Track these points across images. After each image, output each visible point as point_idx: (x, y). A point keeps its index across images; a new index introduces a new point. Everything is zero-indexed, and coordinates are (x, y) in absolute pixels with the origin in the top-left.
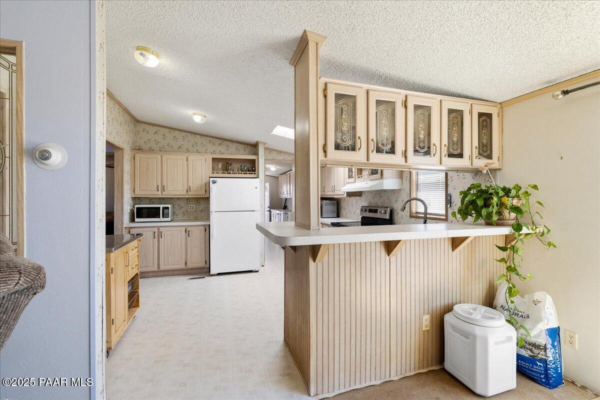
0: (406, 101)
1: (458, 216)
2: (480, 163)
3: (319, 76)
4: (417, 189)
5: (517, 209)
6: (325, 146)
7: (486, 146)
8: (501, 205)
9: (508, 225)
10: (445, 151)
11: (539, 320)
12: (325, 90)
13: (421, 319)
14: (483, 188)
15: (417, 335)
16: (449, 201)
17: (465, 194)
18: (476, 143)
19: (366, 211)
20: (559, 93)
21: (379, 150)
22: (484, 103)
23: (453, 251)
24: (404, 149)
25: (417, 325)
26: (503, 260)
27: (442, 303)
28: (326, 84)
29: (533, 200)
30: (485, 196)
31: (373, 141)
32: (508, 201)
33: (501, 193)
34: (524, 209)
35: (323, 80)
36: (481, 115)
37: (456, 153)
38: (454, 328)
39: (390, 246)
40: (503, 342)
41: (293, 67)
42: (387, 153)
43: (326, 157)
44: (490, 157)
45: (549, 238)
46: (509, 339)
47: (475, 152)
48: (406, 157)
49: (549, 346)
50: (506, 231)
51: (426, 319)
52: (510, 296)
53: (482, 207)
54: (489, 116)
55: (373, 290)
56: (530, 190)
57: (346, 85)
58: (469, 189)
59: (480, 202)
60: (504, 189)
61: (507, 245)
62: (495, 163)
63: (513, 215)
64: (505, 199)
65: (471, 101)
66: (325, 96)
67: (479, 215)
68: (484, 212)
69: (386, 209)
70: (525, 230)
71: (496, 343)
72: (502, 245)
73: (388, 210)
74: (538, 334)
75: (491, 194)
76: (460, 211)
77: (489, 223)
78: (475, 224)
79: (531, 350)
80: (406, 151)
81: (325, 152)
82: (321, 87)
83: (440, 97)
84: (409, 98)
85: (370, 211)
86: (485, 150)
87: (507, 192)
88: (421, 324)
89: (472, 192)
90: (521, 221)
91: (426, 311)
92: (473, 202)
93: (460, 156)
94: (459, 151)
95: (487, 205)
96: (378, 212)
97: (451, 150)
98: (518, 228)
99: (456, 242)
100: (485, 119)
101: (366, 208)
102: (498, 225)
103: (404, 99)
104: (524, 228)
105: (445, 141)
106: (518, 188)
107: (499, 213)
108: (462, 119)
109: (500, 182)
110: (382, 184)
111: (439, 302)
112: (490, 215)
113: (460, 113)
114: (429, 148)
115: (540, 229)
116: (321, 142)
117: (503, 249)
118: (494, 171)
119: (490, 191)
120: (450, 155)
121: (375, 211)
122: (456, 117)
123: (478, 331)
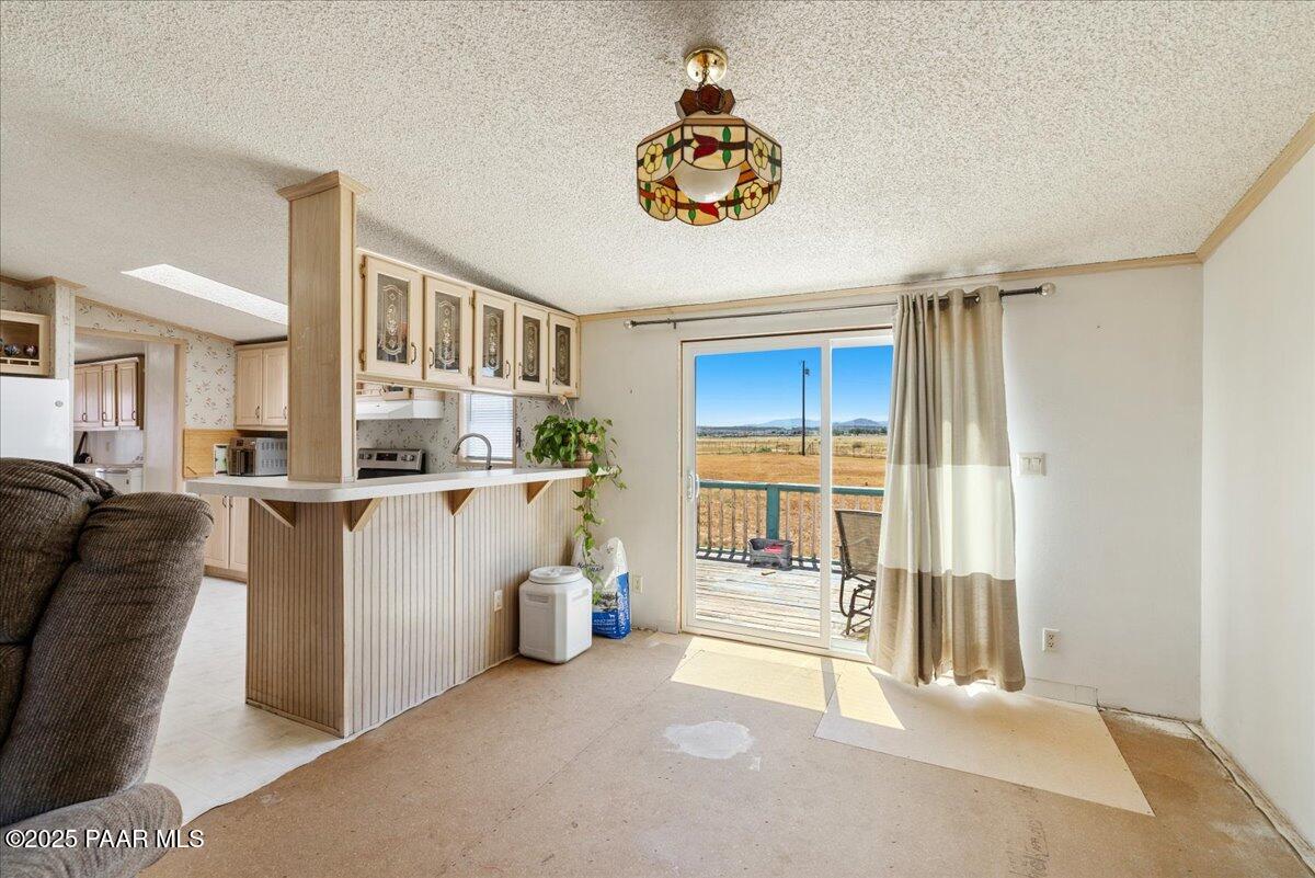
0: (474, 299)
1: (533, 457)
2: (559, 390)
3: (355, 245)
4: (470, 419)
5: (593, 447)
6: (362, 351)
7: (564, 368)
8: (579, 442)
9: (586, 467)
10: (519, 373)
11: (612, 568)
12: (363, 266)
13: (492, 596)
14: (561, 422)
15: (488, 620)
16: (518, 439)
17: (541, 429)
18: (553, 365)
19: (370, 457)
20: (628, 322)
21: (439, 365)
22: (561, 313)
23: (529, 501)
24: (470, 366)
25: (488, 604)
26: (580, 508)
27: (517, 572)
28: (364, 258)
29: (607, 436)
30: (562, 432)
31: (431, 350)
32: (586, 438)
33: (579, 429)
34: (600, 447)
35: (360, 251)
36: (558, 328)
37: (531, 375)
38: (531, 596)
39: (455, 499)
40: (579, 597)
41: (287, 203)
42: (448, 368)
43: (363, 369)
44: (567, 383)
45: (622, 479)
46: (586, 592)
47: (553, 375)
48: (473, 377)
49: (619, 594)
50: (582, 473)
51: (499, 594)
52: (587, 548)
53: (560, 446)
54: (567, 330)
55: (434, 564)
56: (606, 426)
57: (395, 264)
58: (546, 423)
59: (558, 440)
60: (582, 424)
61: (585, 490)
62: (571, 390)
63: (590, 454)
64: (583, 436)
65: (548, 310)
66: (363, 277)
67: (557, 455)
68: (562, 451)
69: (414, 453)
70: (600, 472)
71: (574, 599)
72: (579, 490)
73: (419, 455)
74: (610, 584)
75: (569, 429)
76: (535, 451)
77: (566, 466)
78: (551, 467)
79: (604, 603)
80: (473, 368)
81: (363, 362)
82: (358, 262)
83: (514, 299)
84: (478, 295)
85: (380, 457)
86: (563, 373)
87: (584, 426)
88: (492, 604)
89: (548, 426)
90: (597, 462)
91: (498, 585)
92: (550, 440)
93: (536, 379)
94: (535, 373)
95: (565, 443)
96: (399, 458)
97: (526, 371)
98: (594, 469)
99: (532, 490)
100: (563, 334)
101: (371, 452)
102: (576, 467)
103: (471, 296)
104: (600, 469)
105: (520, 359)
106: (595, 423)
107: (577, 453)
108: (539, 331)
109: (578, 415)
110: (410, 409)
111: (513, 572)
112: (568, 455)
113: (537, 323)
114: (501, 366)
115: (614, 470)
116: (357, 347)
117: (580, 495)
118: (571, 400)
119: (569, 426)
120: (526, 377)
121: (393, 457)
122: (532, 327)
123: (557, 590)
